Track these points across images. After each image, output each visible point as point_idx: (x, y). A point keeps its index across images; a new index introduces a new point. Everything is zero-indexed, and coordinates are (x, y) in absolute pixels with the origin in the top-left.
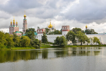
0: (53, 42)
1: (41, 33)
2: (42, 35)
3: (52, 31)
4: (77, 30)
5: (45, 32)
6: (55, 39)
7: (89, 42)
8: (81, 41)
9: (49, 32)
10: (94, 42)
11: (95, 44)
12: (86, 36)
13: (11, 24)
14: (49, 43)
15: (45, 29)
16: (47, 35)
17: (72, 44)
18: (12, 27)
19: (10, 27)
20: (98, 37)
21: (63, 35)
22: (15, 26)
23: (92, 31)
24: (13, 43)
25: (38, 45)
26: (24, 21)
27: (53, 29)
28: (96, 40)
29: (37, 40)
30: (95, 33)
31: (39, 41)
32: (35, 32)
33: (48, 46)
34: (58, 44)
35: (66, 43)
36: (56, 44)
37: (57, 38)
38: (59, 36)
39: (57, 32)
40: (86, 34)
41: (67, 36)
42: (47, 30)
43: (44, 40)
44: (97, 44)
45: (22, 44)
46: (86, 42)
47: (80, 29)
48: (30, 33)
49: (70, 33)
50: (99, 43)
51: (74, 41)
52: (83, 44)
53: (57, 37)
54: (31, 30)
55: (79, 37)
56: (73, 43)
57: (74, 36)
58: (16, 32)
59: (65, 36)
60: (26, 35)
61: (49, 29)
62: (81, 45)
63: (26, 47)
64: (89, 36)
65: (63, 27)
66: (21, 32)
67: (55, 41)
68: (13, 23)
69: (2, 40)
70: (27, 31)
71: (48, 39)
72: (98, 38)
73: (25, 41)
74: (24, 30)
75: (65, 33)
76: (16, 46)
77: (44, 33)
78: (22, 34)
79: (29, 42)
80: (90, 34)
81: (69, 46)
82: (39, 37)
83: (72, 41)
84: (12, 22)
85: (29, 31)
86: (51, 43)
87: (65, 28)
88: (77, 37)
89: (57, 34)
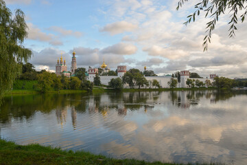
0: (108, 85)
1: (93, 74)
2: (95, 76)
3: (105, 71)
4: (134, 71)
5: (98, 73)
6: (110, 81)
7: (148, 85)
8: (139, 84)
9: (102, 73)
10: (154, 85)
11: (154, 87)
12: (145, 79)
13: (58, 63)
14: (102, 85)
15: (97, 69)
16: (100, 77)
17: (129, 88)
18: (59, 65)
20: (158, 80)
21: (119, 76)
22: (63, 65)
23: (151, 72)
24: (61, 85)
25: (90, 87)
26: (73, 60)
27: (106, 69)
28: (155, 83)
29: (89, 81)
30: (154, 75)
31: (91, 83)
32: (86, 72)
33: (101, 89)
34: (113, 87)
35: (123, 85)
36: (111, 87)
37: (112, 79)
38: (115, 77)
39: (111, 73)
40: (144, 75)
41: (124, 77)
42: (100, 70)
43: (97, 81)
45: (71, 87)
47: (138, 70)
48: (81, 73)
49: (127, 74)
50: (158, 86)
51: (131, 84)
52: (141, 88)
54: (81, 70)
55: (137, 79)
56: (130, 86)
57: (131, 79)
58: (64, 72)
59: (121, 78)
60: (76, 76)
61: (102, 70)
62: (139, 88)
63: (76, 89)
64: (148, 79)
65: (118, 67)
66: (69, 72)
70: (76, 71)
71: (101, 81)
73: (75, 82)
74: (73, 70)
75: (121, 75)
76: (65, 88)
77: (96, 74)
78: (71, 74)
79: (80, 84)
81: (127, 90)
82: (91, 78)
83: (129, 83)
84: (60, 60)
85: (78, 71)
86: (105, 86)
87: (121, 69)
88: (135, 79)
89: (112, 75)
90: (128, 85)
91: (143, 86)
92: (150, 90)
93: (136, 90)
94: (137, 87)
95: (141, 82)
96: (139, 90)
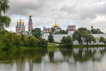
0: (60, 42)
1: (47, 33)
2: (49, 34)
4: (82, 30)
5: (51, 32)
6: (62, 39)
7: (95, 42)
8: (87, 41)
9: (55, 32)
10: (100, 41)
11: (101, 43)
12: (92, 36)
13: (18, 24)
15: (51, 29)
16: (53, 35)
17: (79, 44)
18: (19, 26)
19: (17, 27)
21: (69, 34)
22: (22, 26)
23: (98, 30)
24: (21, 42)
25: (45, 44)
26: (29, 21)
27: (58, 29)
28: (102, 40)
29: (44, 40)
30: (101, 33)
31: (46, 40)
32: (42, 32)
33: (54, 46)
34: (64, 44)
35: (73, 42)
36: (63, 44)
38: (66, 36)
39: (62, 32)
40: (91, 33)
41: (74, 35)
42: (53, 29)
43: (51, 39)
44: (104, 44)
45: (29, 44)
46: (92, 42)
47: (86, 29)
48: (37, 32)
49: (76, 33)
51: (80, 41)
52: (89, 44)
53: (63, 37)
54: (37, 30)
55: (85, 37)
56: (79, 42)
57: (80, 36)
59: (71, 36)
60: (33, 35)
62: (87, 45)
64: (95, 36)
65: (69, 26)
66: (27, 32)
67: (61, 40)
68: (20, 23)
69: (11, 40)
71: (54, 38)
72: (104, 38)
73: (32, 40)
74: (30, 30)
75: (71, 33)
76: (24, 45)
78: (28, 34)
79: (36, 42)
80: (96, 33)
81: (76, 46)
82: (45, 37)
83: (78, 40)
85: (35, 31)
86: (57, 43)
87: (71, 28)
88: (83, 36)
89: (63, 34)
90: (77, 42)
91: (90, 42)
92: (98, 46)
93: (85, 46)
94: (86, 44)
95: (90, 39)
96: (87, 46)
